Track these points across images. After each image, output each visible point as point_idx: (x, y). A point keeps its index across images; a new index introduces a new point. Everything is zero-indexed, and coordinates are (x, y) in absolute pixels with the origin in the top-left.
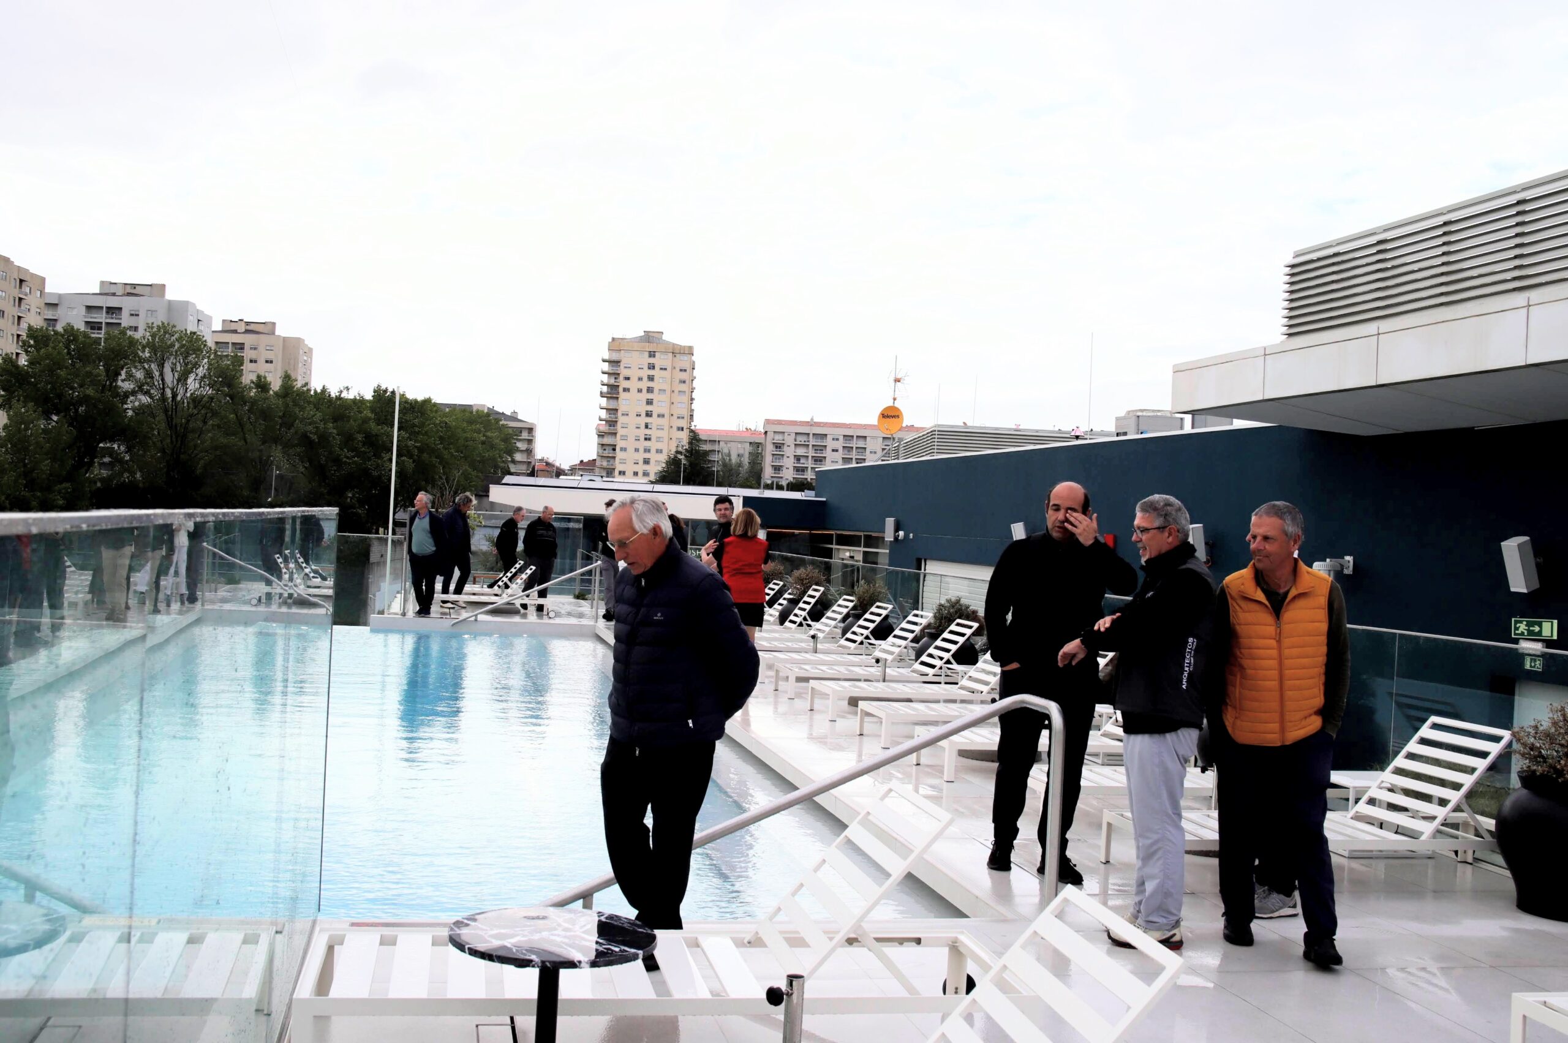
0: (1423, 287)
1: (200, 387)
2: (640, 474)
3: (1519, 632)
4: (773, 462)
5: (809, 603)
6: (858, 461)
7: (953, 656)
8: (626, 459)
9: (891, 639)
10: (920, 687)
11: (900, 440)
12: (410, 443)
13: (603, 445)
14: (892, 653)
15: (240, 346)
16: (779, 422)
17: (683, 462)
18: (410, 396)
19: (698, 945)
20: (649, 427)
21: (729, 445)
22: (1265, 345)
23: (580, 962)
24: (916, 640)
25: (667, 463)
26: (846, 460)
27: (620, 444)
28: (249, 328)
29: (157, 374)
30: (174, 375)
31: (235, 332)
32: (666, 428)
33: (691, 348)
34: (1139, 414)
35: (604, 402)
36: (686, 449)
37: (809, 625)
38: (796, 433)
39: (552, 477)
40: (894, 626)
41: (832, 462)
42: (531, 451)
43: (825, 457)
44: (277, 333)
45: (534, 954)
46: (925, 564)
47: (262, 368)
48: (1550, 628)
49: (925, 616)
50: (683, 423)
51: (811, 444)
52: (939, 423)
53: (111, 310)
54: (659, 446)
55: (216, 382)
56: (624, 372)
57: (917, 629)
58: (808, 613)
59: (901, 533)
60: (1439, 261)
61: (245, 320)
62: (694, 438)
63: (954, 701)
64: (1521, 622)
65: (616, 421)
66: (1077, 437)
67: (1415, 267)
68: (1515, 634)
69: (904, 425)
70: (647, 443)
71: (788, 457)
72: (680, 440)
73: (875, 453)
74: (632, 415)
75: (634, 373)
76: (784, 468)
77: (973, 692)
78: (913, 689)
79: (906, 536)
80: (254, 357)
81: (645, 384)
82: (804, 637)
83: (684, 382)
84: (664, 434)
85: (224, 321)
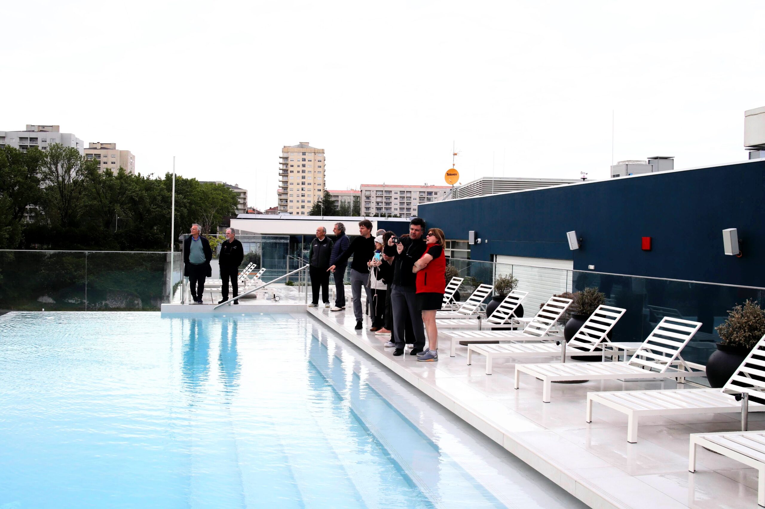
1: (77, 175)
2: (300, 213)
4: (365, 205)
8: (293, 206)
12: (185, 201)
13: (281, 199)
15: (99, 156)
16: (368, 186)
17: (322, 206)
20: (304, 190)
21: (343, 198)
24: (486, 302)
25: (313, 207)
26: (401, 203)
27: (290, 199)
28: (102, 146)
29: (54, 169)
30: (63, 169)
31: (96, 148)
32: (312, 190)
33: (323, 150)
34: (627, 163)
35: (281, 178)
36: (323, 200)
38: (376, 191)
39: (256, 215)
41: (395, 204)
42: (245, 204)
43: (391, 202)
44: (117, 149)
46: (496, 258)
47: (110, 166)
50: (320, 187)
51: (384, 196)
53: (32, 139)
54: (309, 199)
55: (85, 173)
56: (291, 163)
57: (486, 295)
59: (479, 240)
61: (100, 143)
62: (327, 195)
65: (287, 188)
70: (303, 198)
71: (373, 202)
72: (319, 196)
73: (416, 199)
74: (295, 184)
75: (295, 164)
76: (371, 208)
79: (483, 241)
80: (105, 161)
81: (301, 169)
83: (320, 167)
84: (311, 193)
85: (90, 143)
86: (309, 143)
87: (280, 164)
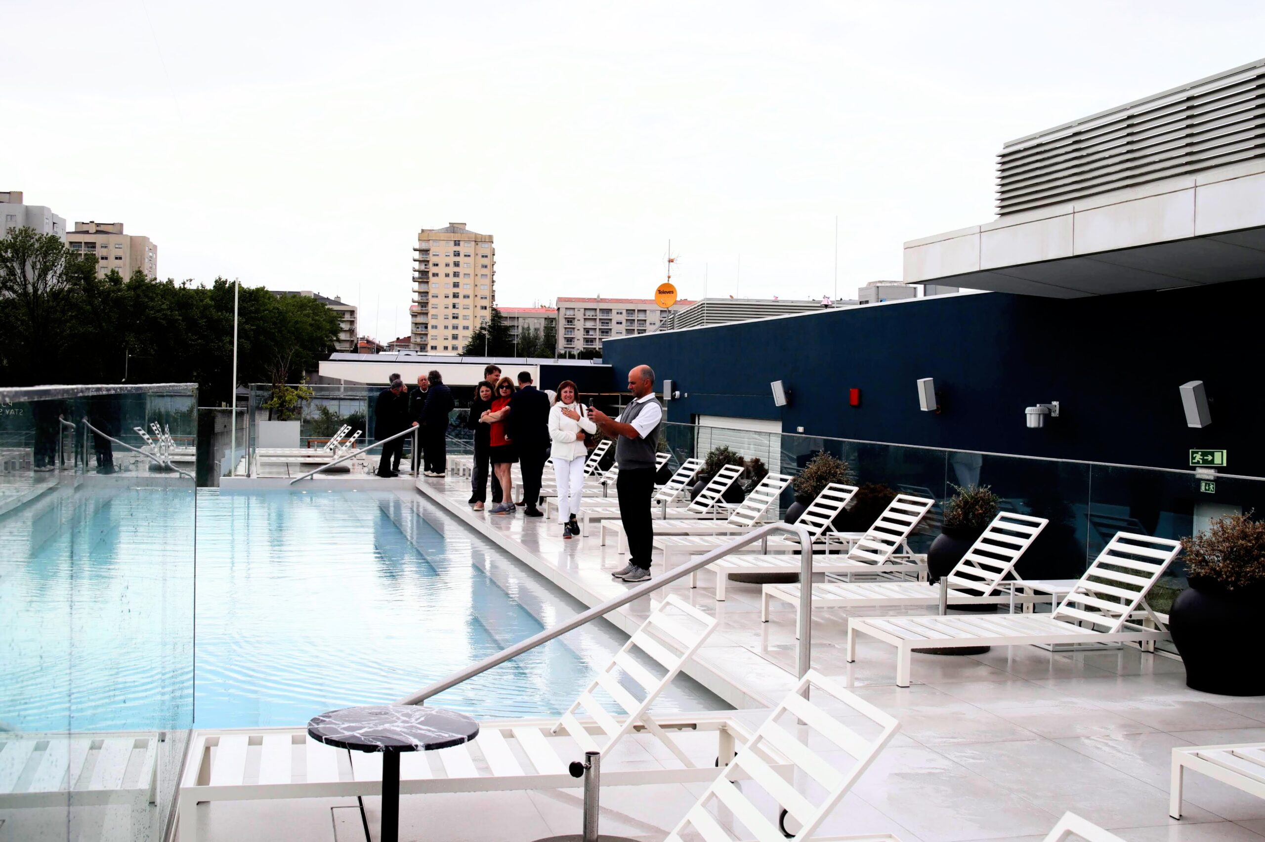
0: (1113, 171)
1: (59, 282)
2: (450, 348)
3: (1196, 461)
4: (565, 334)
5: (599, 455)
6: (640, 332)
7: (723, 496)
8: (437, 336)
9: (669, 483)
10: (695, 523)
11: (676, 312)
12: (247, 327)
13: (416, 324)
14: (671, 495)
15: (92, 245)
16: (570, 300)
17: (487, 336)
18: (245, 286)
19: (512, 736)
20: (457, 307)
21: (527, 321)
22: (980, 224)
23: (417, 746)
24: (691, 483)
25: (473, 338)
26: (629, 331)
27: (431, 322)
28: (99, 229)
29: (19, 271)
30: (34, 272)
31: (87, 232)
32: (471, 307)
33: (491, 237)
34: (879, 285)
35: (416, 286)
36: (489, 326)
37: (600, 474)
38: (585, 309)
39: (372, 353)
40: (673, 473)
41: (617, 333)
42: (353, 331)
43: (611, 329)
44: (124, 233)
45: (379, 741)
46: (699, 419)
47: (114, 264)
48: (1220, 457)
49: (700, 463)
50: (486, 303)
51: (598, 317)
52: (708, 297)
54: (466, 323)
55: (73, 277)
56: (433, 259)
57: (692, 474)
58: (598, 464)
59: (677, 393)
60: (1124, 149)
61: (95, 222)
62: (497, 315)
63: (725, 534)
64: (1197, 453)
65: (427, 303)
66: (826, 306)
67: (1106, 154)
68: (1192, 463)
69: (678, 299)
70: (455, 321)
71: (578, 330)
72: (483, 317)
73: (654, 324)
74: (441, 296)
75: (442, 261)
76: (576, 340)
77: (741, 526)
78: (690, 525)
79: (682, 395)
80: (105, 255)
81: (451, 270)
82: (596, 484)
83: (486, 267)
84: (469, 313)
85: (76, 223)
86: (465, 224)
87: (415, 260)
